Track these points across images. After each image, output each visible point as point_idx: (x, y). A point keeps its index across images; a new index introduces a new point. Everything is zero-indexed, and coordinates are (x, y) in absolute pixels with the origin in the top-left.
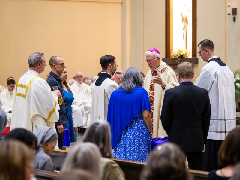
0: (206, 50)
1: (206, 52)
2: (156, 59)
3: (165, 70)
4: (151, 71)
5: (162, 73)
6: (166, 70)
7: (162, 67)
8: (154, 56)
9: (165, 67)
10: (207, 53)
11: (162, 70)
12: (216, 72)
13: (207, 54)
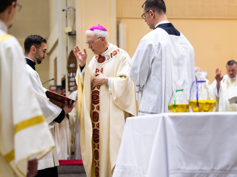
0: (151, 12)
1: (151, 14)
2: (99, 39)
3: (116, 53)
4: (96, 57)
5: (112, 57)
6: (118, 53)
7: (111, 50)
8: (95, 36)
9: (116, 50)
10: (153, 16)
11: (111, 54)
12: (159, 43)
13: (152, 18)
